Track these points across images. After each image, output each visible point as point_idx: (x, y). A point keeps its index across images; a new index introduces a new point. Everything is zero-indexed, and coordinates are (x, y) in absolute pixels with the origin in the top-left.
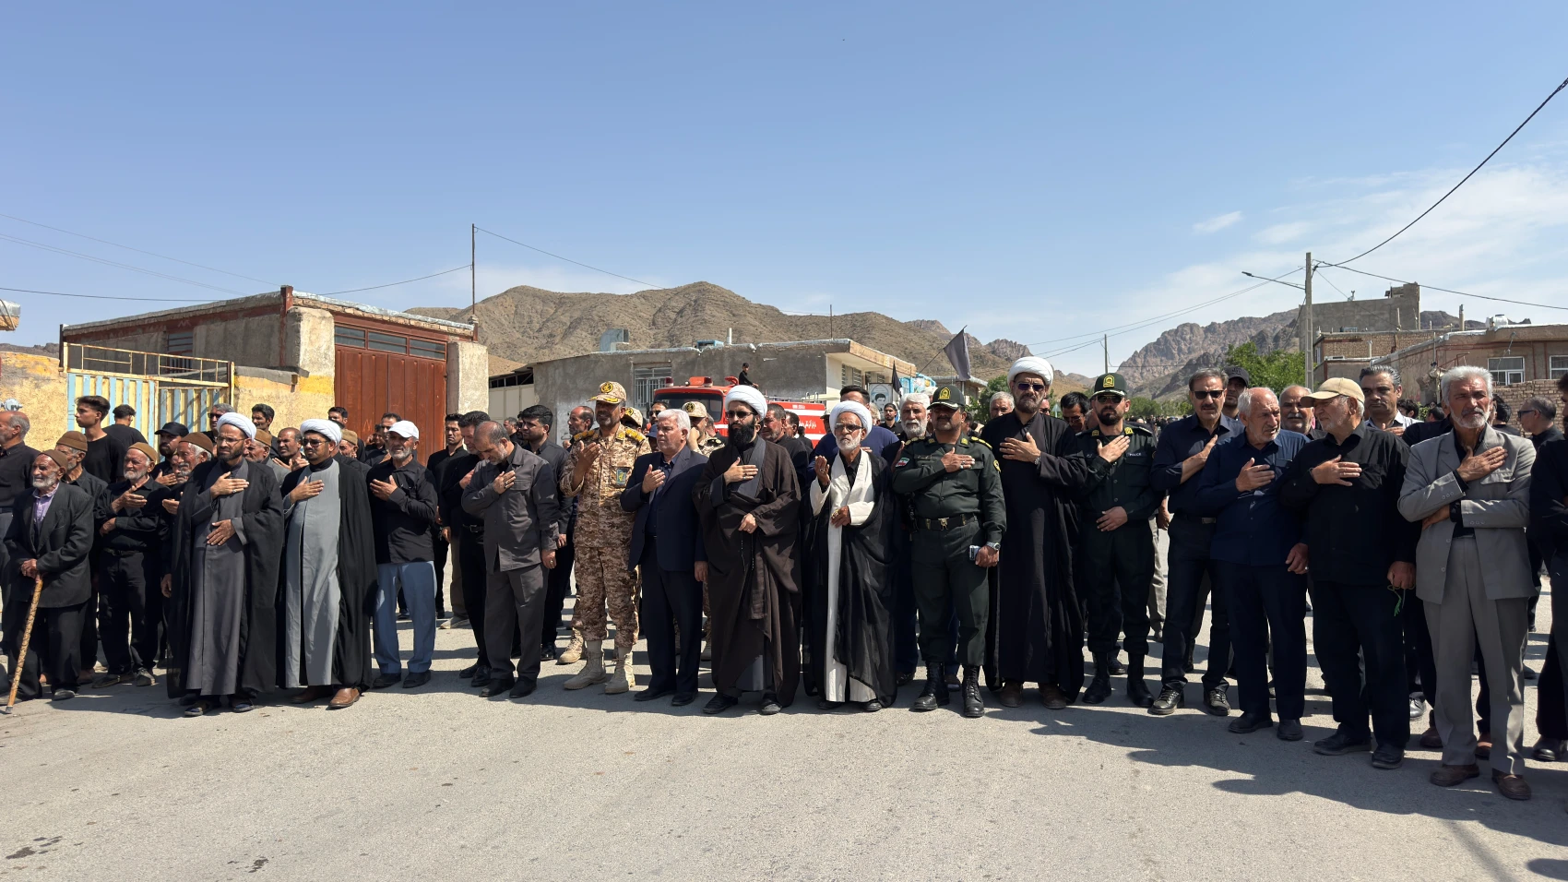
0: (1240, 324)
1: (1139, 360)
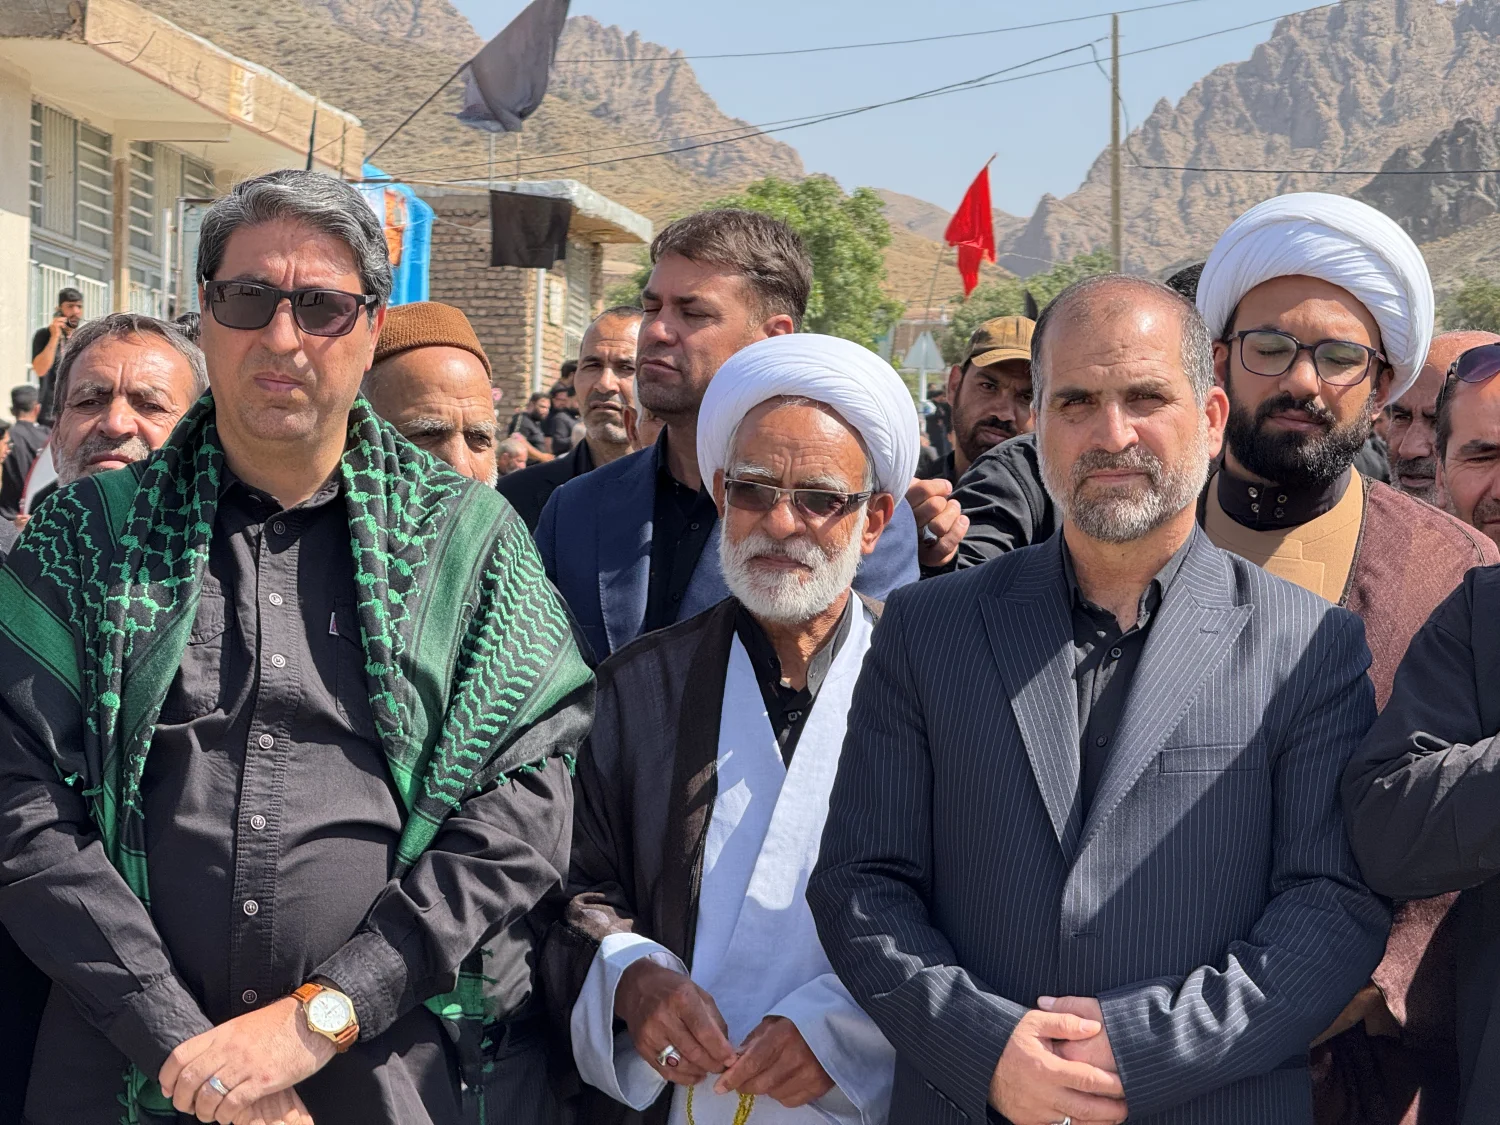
1: (1177, 147)
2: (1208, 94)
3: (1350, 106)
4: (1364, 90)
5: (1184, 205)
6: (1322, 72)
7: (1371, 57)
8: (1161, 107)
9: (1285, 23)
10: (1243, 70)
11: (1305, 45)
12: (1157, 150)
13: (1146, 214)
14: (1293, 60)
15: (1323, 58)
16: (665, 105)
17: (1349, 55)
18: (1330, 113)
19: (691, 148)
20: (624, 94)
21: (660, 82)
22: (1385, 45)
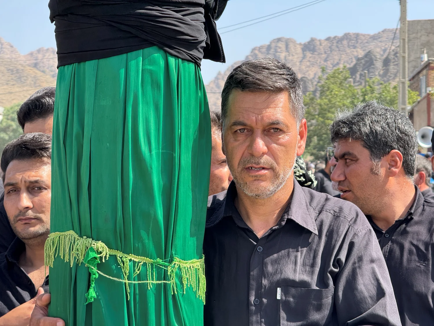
0: (345, 42)
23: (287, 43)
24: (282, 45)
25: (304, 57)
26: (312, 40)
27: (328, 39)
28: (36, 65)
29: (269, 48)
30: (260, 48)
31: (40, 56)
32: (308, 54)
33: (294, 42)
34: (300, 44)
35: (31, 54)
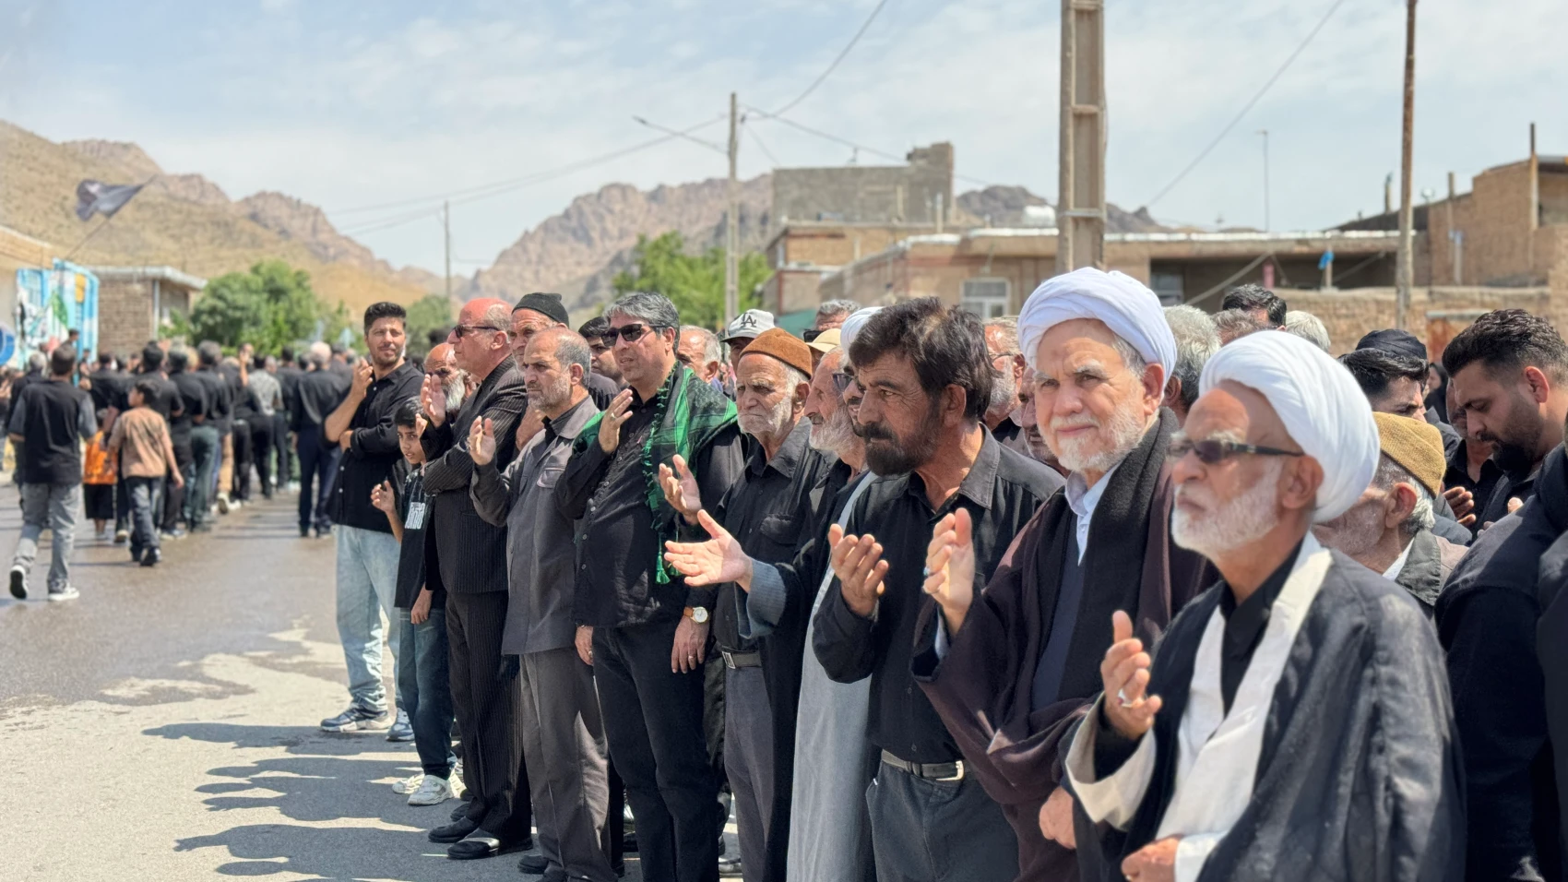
1: (533, 248)
2: (546, 227)
3: (604, 233)
4: (608, 225)
5: (537, 273)
6: (593, 221)
7: (611, 211)
8: (526, 233)
9: (576, 200)
10: (559, 218)
11: (587, 209)
12: (525, 250)
13: (521, 276)
14: (581, 213)
15: (595, 213)
16: (315, 230)
17: (602, 210)
18: (595, 235)
19: (326, 247)
20: (296, 224)
21: (311, 219)
22: (617, 207)
23: (624, 189)
24: (616, 193)
25: (649, 211)
26: (661, 187)
27: (684, 186)
28: (254, 217)
29: (599, 196)
30: (586, 198)
31: (260, 203)
32: (655, 207)
33: (634, 190)
34: (643, 193)
35: (247, 200)
